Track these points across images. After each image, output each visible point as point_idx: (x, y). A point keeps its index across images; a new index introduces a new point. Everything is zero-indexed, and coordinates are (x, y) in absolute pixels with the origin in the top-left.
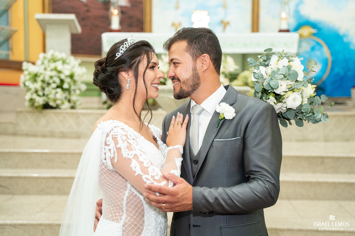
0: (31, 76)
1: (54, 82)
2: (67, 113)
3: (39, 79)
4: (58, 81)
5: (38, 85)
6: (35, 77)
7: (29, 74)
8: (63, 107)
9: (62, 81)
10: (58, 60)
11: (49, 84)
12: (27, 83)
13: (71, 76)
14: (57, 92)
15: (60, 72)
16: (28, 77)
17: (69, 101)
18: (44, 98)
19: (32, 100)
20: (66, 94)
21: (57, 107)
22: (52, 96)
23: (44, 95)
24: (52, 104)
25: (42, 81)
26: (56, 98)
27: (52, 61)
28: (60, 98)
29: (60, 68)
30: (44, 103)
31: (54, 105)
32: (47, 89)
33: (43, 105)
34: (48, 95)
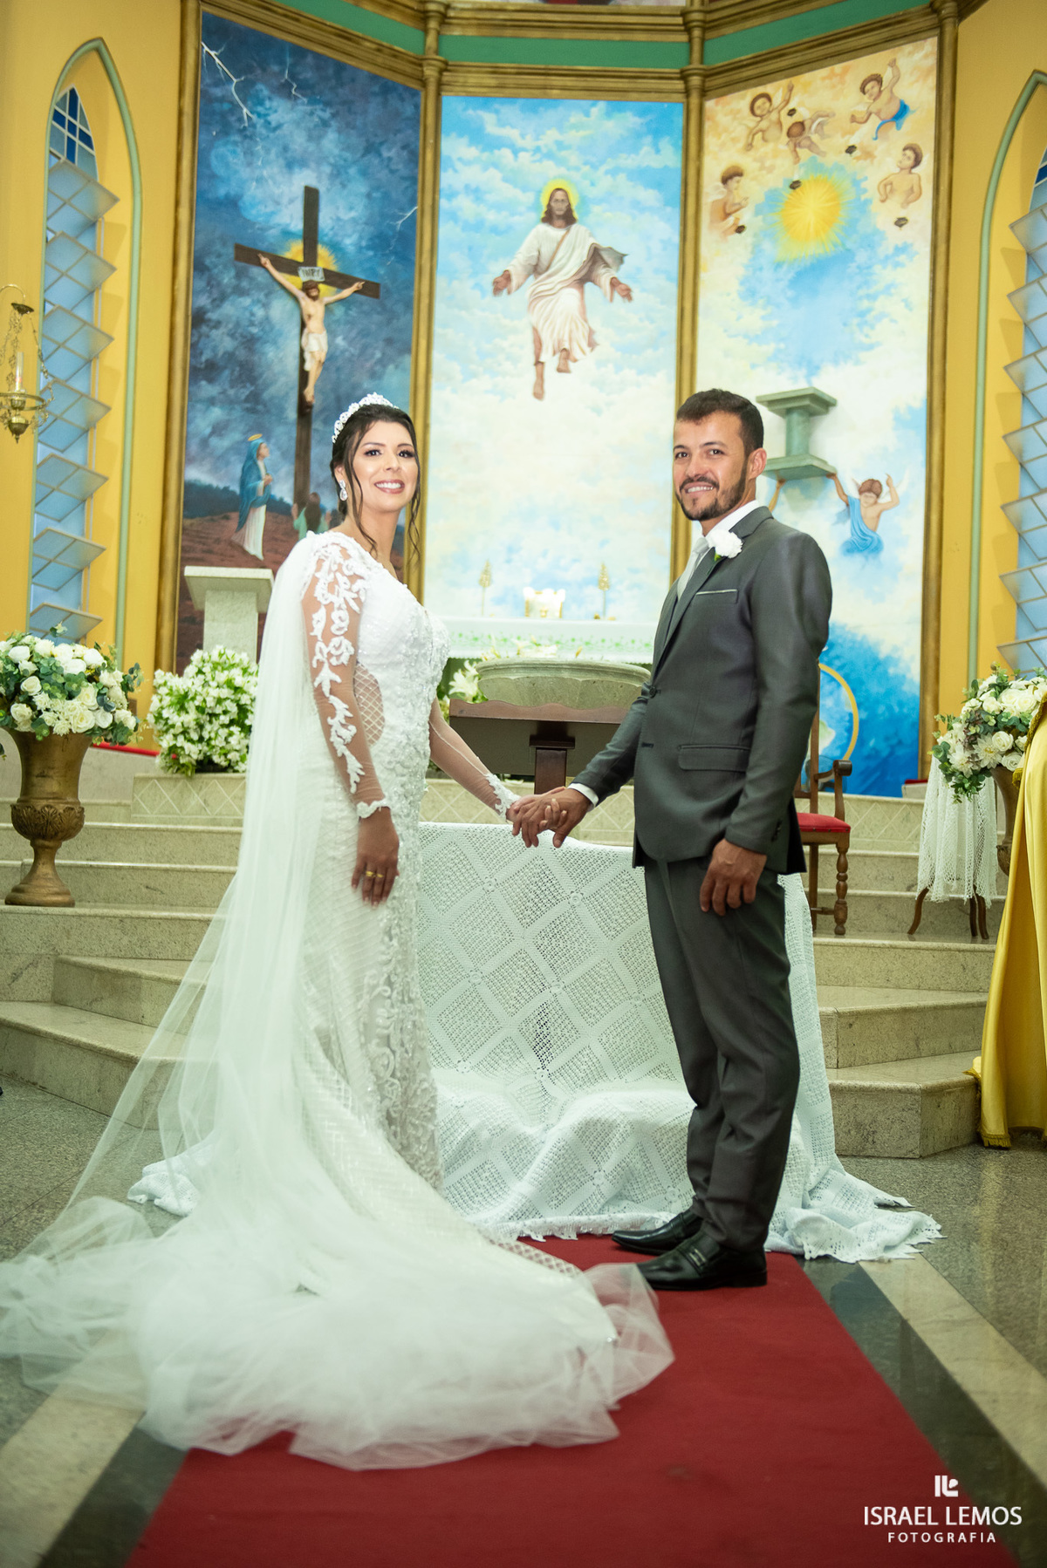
0: (174, 699)
1: (225, 712)
3: (191, 706)
4: (234, 709)
5: (190, 718)
6: (181, 702)
7: (170, 694)
9: (242, 710)
11: (213, 716)
12: (165, 714)
14: (231, 734)
15: (237, 689)
16: (167, 700)
18: (203, 747)
19: (174, 751)
21: (229, 768)
22: (219, 743)
23: (201, 739)
24: (216, 759)
25: (198, 708)
26: (228, 747)
27: (220, 668)
28: (237, 748)
29: (239, 681)
30: (201, 757)
31: (224, 764)
32: (208, 727)
33: (199, 762)
34: (210, 739)
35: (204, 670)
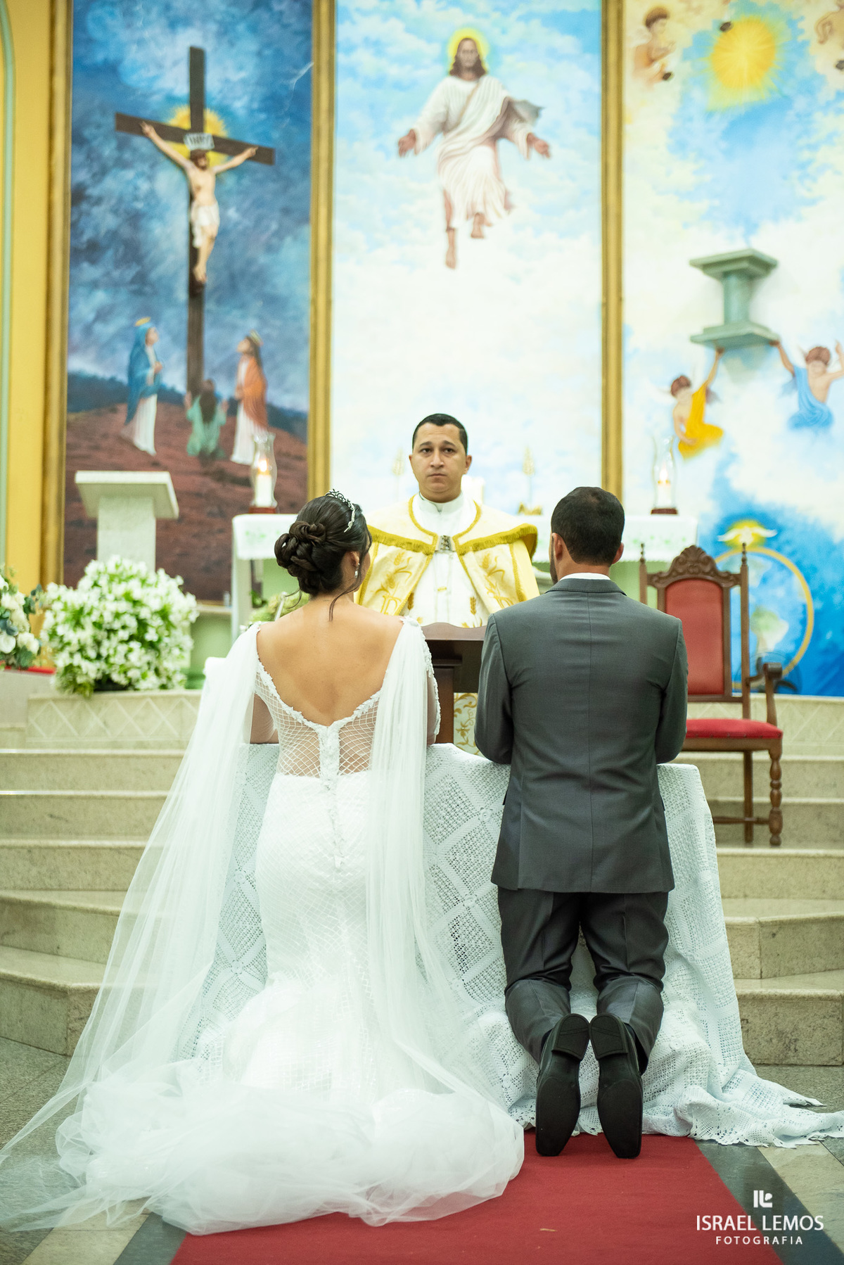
0: (69, 615)
1: (124, 627)
2: (154, 698)
3: (87, 622)
4: (133, 624)
5: (86, 634)
6: (77, 618)
7: (65, 609)
8: (142, 685)
9: (142, 624)
10: (132, 577)
11: (111, 631)
12: (60, 631)
13: (164, 614)
14: (130, 650)
15: (135, 603)
16: (62, 616)
17: (157, 671)
18: (101, 665)
19: (70, 671)
20: (150, 656)
21: (130, 686)
22: (118, 660)
24: (116, 677)
25: (95, 624)
26: (128, 664)
27: (117, 580)
28: (138, 664)
29: (137, 594)
30: (99, 676)
31: (124, 682)
32: (106, 643)
33: (98, 682)
34: (108, 656)
35: (100, 583)
